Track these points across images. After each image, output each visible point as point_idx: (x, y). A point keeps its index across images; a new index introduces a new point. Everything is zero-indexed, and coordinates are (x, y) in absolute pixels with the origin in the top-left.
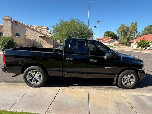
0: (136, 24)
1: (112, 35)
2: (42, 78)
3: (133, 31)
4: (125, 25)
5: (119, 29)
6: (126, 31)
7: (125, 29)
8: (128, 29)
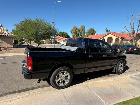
0: (84, 27)
1: (65, 35)
2: (69, 77)
3: (83, 32)
4: (76, 27)
5: (73, 30)
6: (78, 32)
7: (77, 30)
8: (79, 30)
